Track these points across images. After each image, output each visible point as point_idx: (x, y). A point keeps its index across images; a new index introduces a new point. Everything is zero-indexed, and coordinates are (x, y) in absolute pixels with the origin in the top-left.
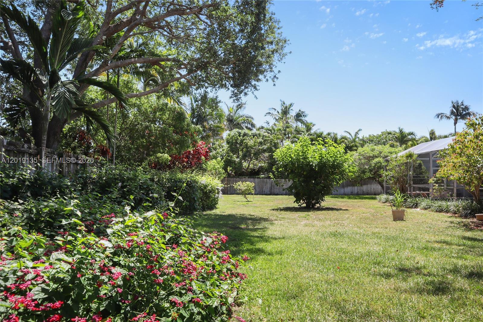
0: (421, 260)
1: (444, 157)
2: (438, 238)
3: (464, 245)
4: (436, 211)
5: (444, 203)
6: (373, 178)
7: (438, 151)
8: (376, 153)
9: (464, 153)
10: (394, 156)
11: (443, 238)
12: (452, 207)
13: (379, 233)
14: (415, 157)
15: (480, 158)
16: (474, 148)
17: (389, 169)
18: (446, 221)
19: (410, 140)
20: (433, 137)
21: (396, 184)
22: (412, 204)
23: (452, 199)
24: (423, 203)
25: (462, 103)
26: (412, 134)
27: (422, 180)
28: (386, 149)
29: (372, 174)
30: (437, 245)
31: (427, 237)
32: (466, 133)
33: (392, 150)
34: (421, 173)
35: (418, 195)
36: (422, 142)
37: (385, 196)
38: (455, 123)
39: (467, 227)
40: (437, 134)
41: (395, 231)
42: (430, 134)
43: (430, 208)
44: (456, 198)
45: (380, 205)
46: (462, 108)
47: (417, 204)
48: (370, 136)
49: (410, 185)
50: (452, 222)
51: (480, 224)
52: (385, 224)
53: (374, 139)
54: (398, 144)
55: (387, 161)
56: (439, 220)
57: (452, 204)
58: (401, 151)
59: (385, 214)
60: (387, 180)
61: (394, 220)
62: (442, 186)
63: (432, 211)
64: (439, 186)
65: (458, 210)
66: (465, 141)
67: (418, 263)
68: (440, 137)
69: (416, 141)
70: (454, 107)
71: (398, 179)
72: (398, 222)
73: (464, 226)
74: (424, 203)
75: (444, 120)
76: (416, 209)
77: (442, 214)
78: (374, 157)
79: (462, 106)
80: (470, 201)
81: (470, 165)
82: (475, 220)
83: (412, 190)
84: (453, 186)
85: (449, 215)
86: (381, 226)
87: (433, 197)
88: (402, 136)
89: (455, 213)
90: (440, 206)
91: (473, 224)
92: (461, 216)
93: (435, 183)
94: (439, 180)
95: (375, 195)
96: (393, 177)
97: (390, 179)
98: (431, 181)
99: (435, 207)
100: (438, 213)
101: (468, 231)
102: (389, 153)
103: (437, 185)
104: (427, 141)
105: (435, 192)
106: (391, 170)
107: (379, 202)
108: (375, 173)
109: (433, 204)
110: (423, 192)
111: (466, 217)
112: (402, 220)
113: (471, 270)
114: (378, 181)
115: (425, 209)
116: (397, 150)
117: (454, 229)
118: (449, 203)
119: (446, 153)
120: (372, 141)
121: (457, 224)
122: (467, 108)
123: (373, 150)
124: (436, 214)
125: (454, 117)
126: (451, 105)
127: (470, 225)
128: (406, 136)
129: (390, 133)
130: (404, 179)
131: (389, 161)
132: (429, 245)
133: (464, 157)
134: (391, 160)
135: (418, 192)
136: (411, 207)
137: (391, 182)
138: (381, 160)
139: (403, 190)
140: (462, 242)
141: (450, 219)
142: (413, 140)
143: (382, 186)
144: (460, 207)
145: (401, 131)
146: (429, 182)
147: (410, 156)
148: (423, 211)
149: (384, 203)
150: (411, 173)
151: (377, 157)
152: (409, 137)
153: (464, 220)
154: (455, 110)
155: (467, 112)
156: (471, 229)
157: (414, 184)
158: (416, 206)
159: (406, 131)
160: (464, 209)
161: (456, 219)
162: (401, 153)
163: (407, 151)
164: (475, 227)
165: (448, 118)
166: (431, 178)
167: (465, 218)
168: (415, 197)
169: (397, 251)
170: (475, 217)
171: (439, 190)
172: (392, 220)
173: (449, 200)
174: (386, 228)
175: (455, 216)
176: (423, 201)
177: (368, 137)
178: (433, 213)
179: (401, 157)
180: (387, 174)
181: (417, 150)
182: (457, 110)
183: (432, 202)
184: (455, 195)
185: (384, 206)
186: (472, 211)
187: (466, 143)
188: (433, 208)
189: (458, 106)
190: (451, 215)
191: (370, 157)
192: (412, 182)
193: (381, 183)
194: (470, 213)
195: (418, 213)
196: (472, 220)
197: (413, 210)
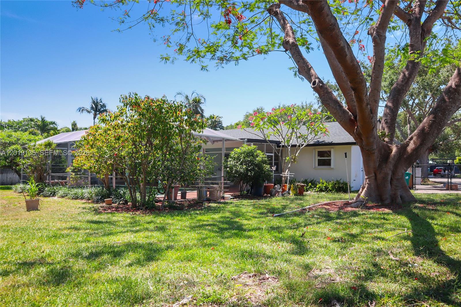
0: (47, 248)
1: (79, 147)
2: (68, 225)
3: (91, 228)
4: (73, 199)
5: (80, 191)
6: (10, 167)
7: (75, 142)
8: (13, 140)
9: (95, 145)
10: (32, 144)
11: (73, 224)
12: (86, 194)
13: (7, 226)
14: (54, 146)
15: (108, 150)
16: (103, 141)
17: (26, 158)
18: (79, 208)
19: (52, 129)
20: (75, 128)
21: (33, 173)
22: (50, 193)
23: (87, 187)
24: (60, 191)
25: (100, 100)
26: (54, 123)
27: (61, 169)
28: (25, 136)
29: (7, 162)
30: (66, 232)
31: (59, 225)
32: (98, 127)
33: (32, 137)
34: (60, 163)
35: (56, 184)
36: (63, 132)
37: (22, 185)
38: (94, 118)
39: (97, 212)
40: (79, 126)
41: (26, 221)
42: (72, 125)
43: (67, 196)
44: (90, 186)
45: (16, 195)
46: (101, 105)
47: (54, 193)
48: (9, 121)
49: (48, 174)
50: (84, 208)
51: (107, 208)
52: (16, 215)
53: (14, 124)
54: (39, 132)
55: (25, 149)
56: (73, 207)
57: (87, 191)
58: (41, 139)
59: (19, 205)
60: (24, 168)
61: (27, 211)
62: (78, 175)
63: (69, 198)
64: (75, 175)
65: (91, 196)
66: (96, 134)
67: (43, 252)
68: (81, 129)
69: (58, 130)
70: (94, 102)
71: (36, 168)
72: (31, 212)
73: (94, 210)
74: (62, 191)
75: (85, 113)
76: (53, 198)
77: (78, 201)
78: (11, 144)
79: (100, 103)
80: (101, 188)
81: (100, 156)
82: (104, 204)
83: (51, 179)
84: (88, 175)
85: (83, 201)
86: (11, 218)
87: (70, 185)
88: (43, 125)
89: (89, 199)
90: (76, 194)
91: (102, 209)
92: (93, 202)
93: (72, 172)
94: (75, 169)
95: (11, 184)
96: (30, 165)
97: (27, 168)
98: (68, 170)
99: (71, 194)
100: (74, 200)
101: (98, 214)
102: (28, 140)
103: (74, 174)
104: (68, 131)
105: (71, 181)
106: (28, 158)
107: (15, 192)
108: (11, 161)
109: (70, 192)
110: (62, 181)
111: (97, 202)
112: (37, 209)
113: (91, 250)
114: (15, 169)
115: (63, 197)
116: (37, 138)
117: (85, 214)
118: (84, 191)
119: (81, 144)
120: (11, 126)
121: (88, 209)
122: (104, 106)
123: (9, 136)
124: (72, 201)
125: (93, 112)
126: (91, 101)
127: (99, 209)
128: (47, 125)
129: (32, 120)
130: (42, 168)
131: (26, 149)
132: (59, 232)
133: (95, 149)
134: (29, 148)
135: (56, 181)
136: (49, 196)
137: (28, 171)
138: (19, 147)
139: (40, 179)
140: (89, 226)
141: (84, 206)
142: (55, 129)
143: (19, 175)
144: (93, 194)
145: (43, 120)
146: (67, 171)
147: (49, 145)
148: (60, 199)
149: (21, 193)
150: (49, 162)
151: (14, 144)
152: (52, 126)
153: (95, 205)
154: (94, 106)
155: (104, 109)
156: (100, 213)
157: (52, 172)
158: (54, 194)
159: (48, 119)
160: (97, 195)
161: (88, 205)
162: (41, 141)
163: (46, 140)
164: (103, 211)
165: (89, 112)
166: (68, 167)
167: (96, 204)
168: (53, 186)
169: (24, 243)
170: (104, 202)
171: (75, 179)
172: (26, 210)
173: (84, 188)
174: (17, 220)
175: (89, 202)
176: (60, 189)
177: (7, 122)
178: (69, 200)
179: (39, 145)
180: (24, 162)
181: (56, 139)
182: (96, 106)
183: (68, 191)
184: (89, 182)
185: (19, 197)
186: (102, 197)
187: (97, 136)
188: (69, 196)
189: (97, 102)
190: (85, 202)
191: (6, 143)
192: (50, 171)
193: (18, 172)
194: (101, 198)
195: (54, 202)
196: (101, 205)
197: (51, 199)
